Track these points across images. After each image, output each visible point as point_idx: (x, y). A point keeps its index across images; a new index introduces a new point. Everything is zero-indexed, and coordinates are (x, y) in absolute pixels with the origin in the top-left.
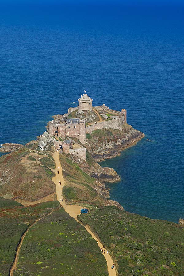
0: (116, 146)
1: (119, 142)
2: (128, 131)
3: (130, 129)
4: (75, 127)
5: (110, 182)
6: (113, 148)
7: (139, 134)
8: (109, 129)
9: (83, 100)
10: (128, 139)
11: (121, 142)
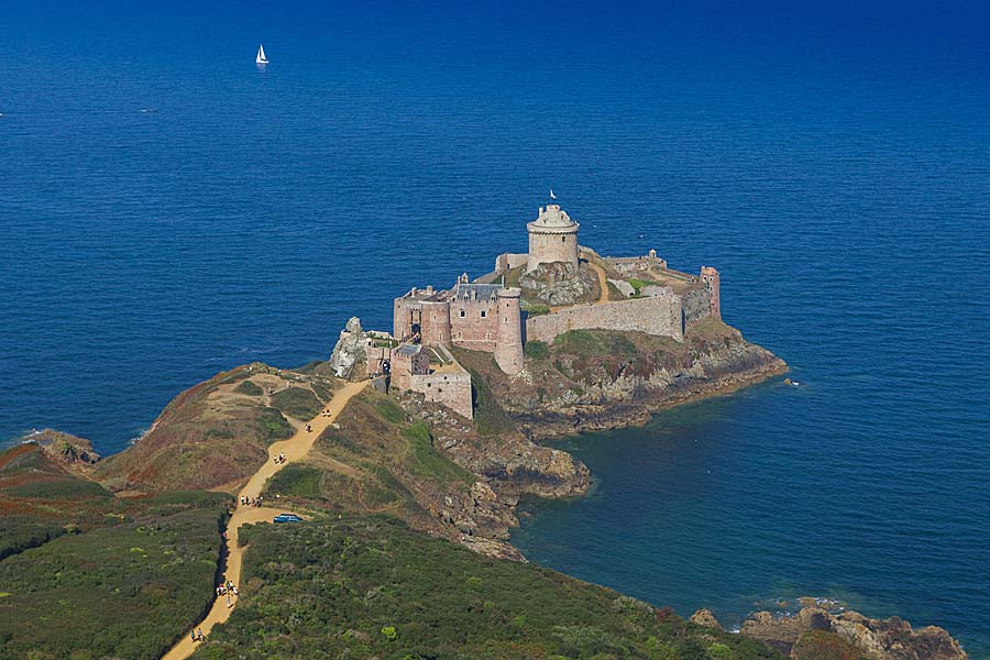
0: (646, 391)
1: (660, 379)
2: (712, 345)
3: (727, 339)
4: (483, 314)
5: (542, 494)
6: (630, 398)
7: (759, 361)
8: (624, 332)
9: (543, 225)
10: (701, 374)
11: (669, 380)
